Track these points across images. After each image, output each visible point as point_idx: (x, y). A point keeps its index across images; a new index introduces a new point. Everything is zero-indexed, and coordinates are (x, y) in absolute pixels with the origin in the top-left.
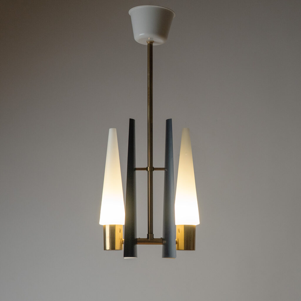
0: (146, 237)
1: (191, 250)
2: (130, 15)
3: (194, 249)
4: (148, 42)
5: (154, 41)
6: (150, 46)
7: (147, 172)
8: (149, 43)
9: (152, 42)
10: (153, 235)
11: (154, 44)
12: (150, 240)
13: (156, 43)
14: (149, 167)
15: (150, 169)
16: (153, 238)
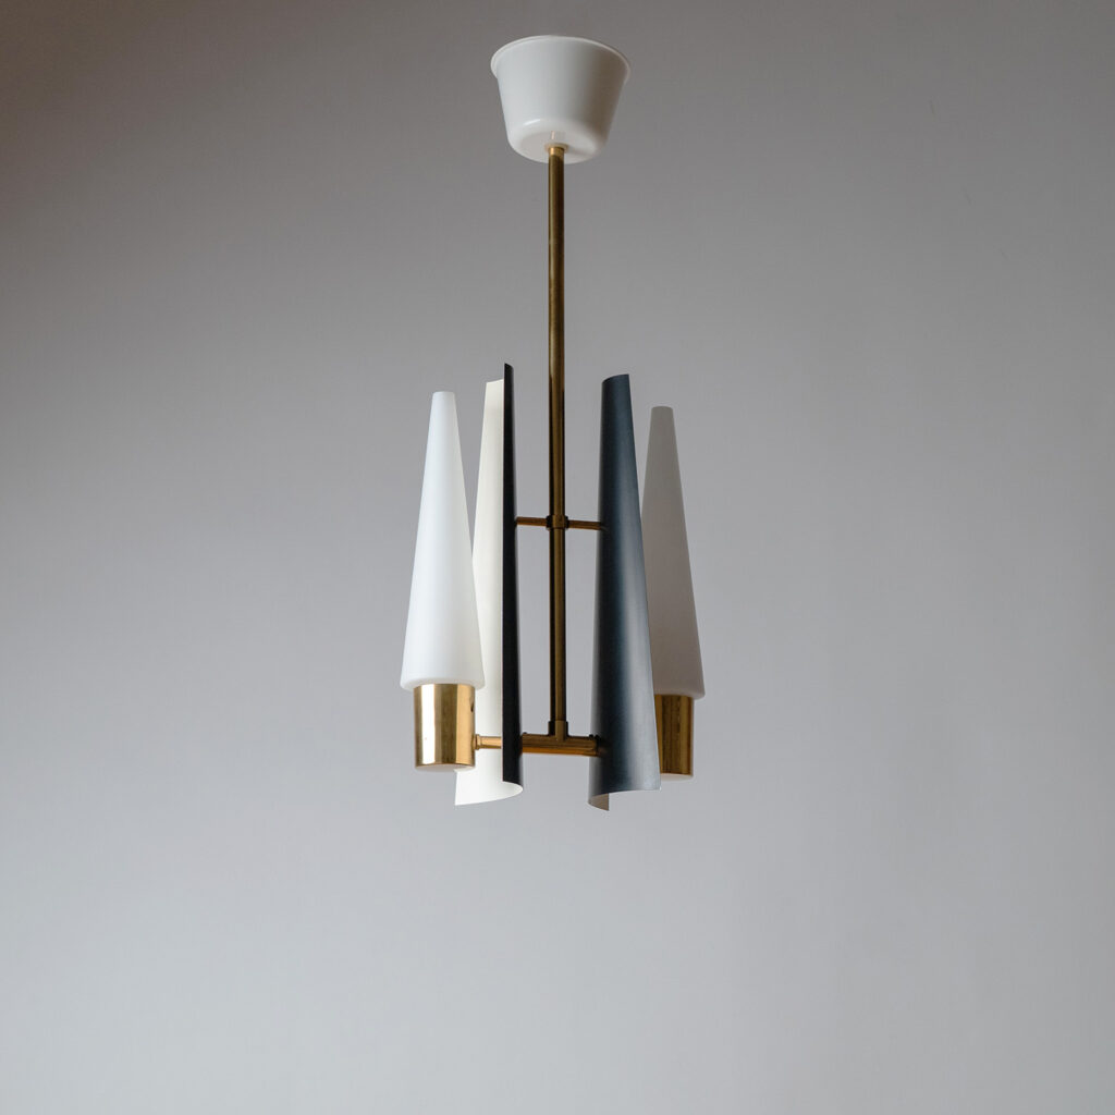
0: (545, 731)
1: (680, 773)
2: (495, 73)
3: (689, 772)
4: (549, 149)
5: (567, 146)
6: (558, 165)
7: (547, 533)
8: (552, 152)
9: (563, 150)
10: (566, 724)
11: (568, 160)
12: (558, 739)
13: (577, 152)
14: (554, 517)
15: (557, 523)
16: (566, 735)
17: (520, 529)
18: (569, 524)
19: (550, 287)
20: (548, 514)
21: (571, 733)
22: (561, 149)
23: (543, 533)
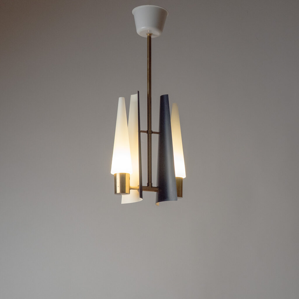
0: (147, 185)
1: (180, 197)
2: (133, 14)
4: (148, 34)
5: (152, 34)
6: (150, 38)
7: (147, 135)
8: (148, 35)
9: (151, 34)
10: (152, 184)
11: (152, 37)
12: (149, 187)
13: (154, 35)
14: (149, 131)
15: (149, 132)
16: (152, 187)
17: (141, 133)
18: (152, 132)
19: (148, 71)
20: (147, 130)
21: (153, 186)
22: (150, 35)
23: (146, 134)
